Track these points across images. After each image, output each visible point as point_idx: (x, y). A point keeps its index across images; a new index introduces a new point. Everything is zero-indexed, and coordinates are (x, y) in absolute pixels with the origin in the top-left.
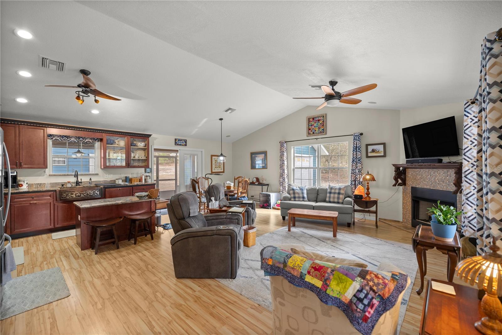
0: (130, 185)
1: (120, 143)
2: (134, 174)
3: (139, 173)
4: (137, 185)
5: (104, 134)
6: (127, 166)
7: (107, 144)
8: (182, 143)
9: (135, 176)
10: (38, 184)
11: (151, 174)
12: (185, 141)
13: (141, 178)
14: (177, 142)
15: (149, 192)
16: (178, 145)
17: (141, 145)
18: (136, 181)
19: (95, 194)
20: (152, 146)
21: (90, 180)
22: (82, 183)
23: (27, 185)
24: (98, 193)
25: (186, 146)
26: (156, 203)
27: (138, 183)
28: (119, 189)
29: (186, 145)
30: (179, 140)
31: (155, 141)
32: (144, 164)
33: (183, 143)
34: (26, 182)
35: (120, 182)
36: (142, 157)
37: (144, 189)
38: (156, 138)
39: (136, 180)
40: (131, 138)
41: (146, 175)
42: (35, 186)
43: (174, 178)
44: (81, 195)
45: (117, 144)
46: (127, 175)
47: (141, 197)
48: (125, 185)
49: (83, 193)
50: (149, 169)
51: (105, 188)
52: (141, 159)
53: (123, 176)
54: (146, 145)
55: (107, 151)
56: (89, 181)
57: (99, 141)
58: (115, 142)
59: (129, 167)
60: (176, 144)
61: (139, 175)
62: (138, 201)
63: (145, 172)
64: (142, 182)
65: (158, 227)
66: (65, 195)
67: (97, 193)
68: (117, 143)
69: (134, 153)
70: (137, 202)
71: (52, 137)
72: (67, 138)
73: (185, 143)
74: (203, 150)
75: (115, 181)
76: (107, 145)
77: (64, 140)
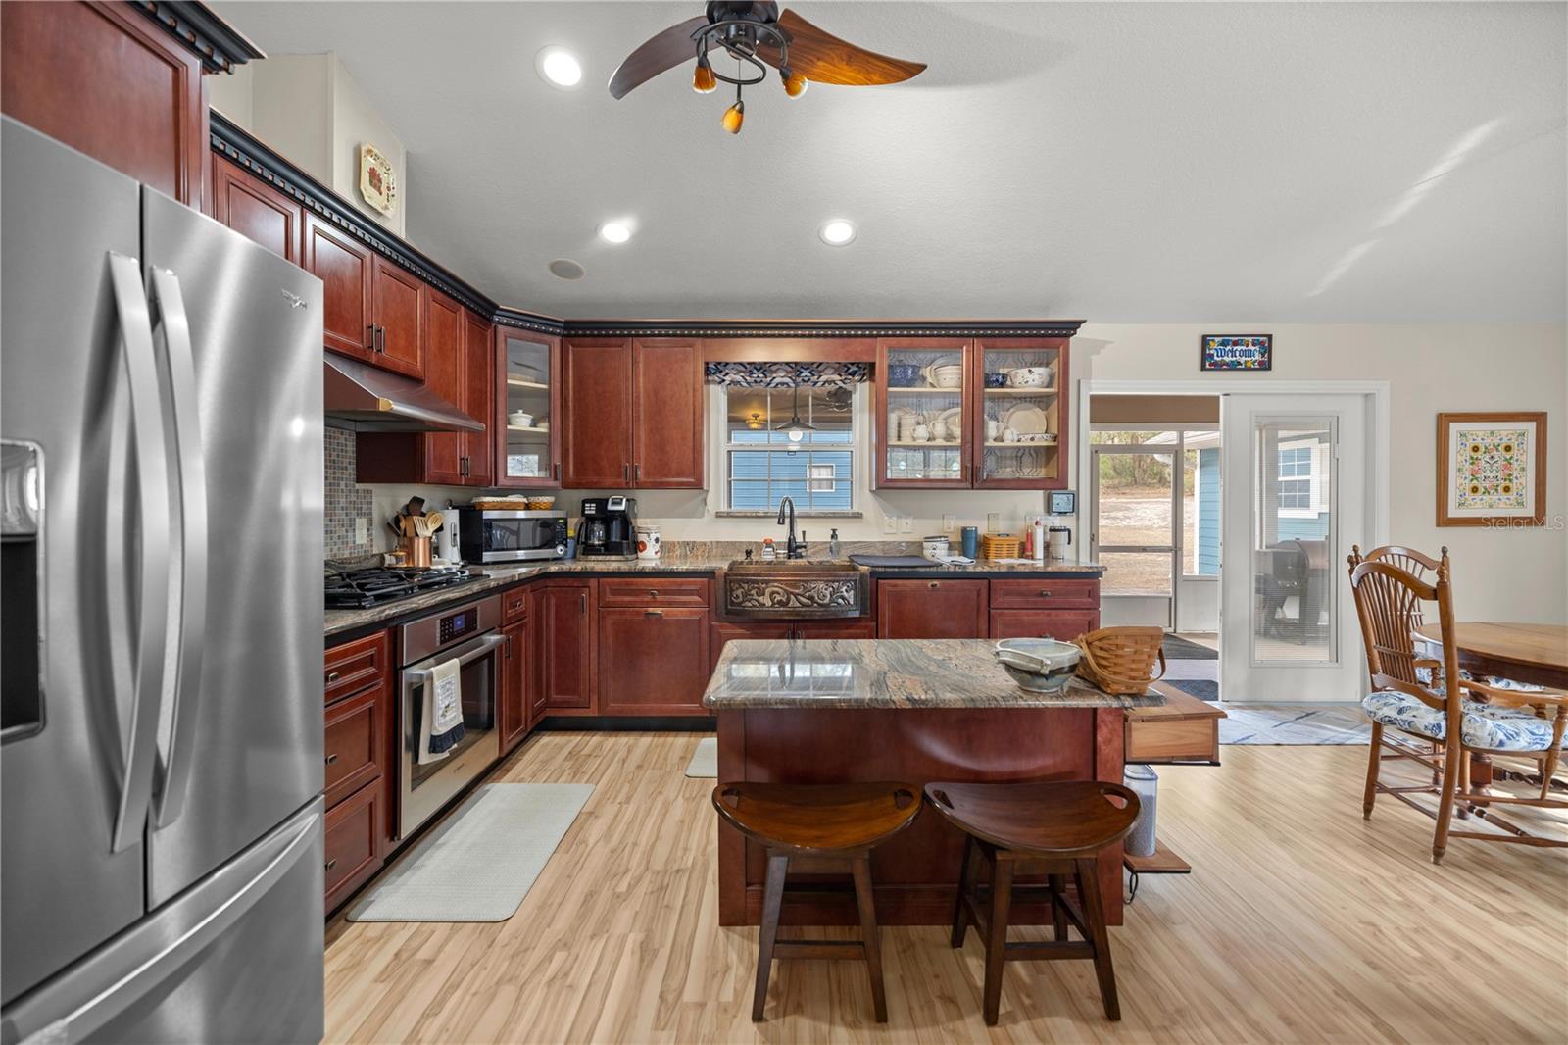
0: (979, 569)
1: (941, 378)
2: (996, 516)
3: (1022, 512)
4: (1012, 575)
5: (879, 339)
6: (969, 477)
7: (889, 386)
8: (1244, 353)
9: (1001, 526)
10: (688, 544)
11: (1075, 522)
12: (1262, 344)
13: (1030, 537)
14: (1213, 355)
15: (1089, 644)
16: (1218, 366)
17: (1030, 378)
18: (1005, 553)
19: (840, 601)
20: (1079, 382)
21: (832, 537)
22: (805, 547)
23: (657, 547)
24: (850, 596)
25: (1269, 368)
26: (1126, 719)
27: (1016, 561)
28: (930, 583)
29: (1266, 366)
30: (1224, 344)
31: (1094, 358)
32: (1041, 473)
33: (1249, 354)
34: (653, 536)
35: (941, 555)
36: (1032, 439)
37: (1041, 595)
38: (1103, 344)
39: (1005, 548)
40: (986, 347)
41: (1049, 525)
42: (678, 553)
43: (1169, 543)
44: (788, 600)
45: (931, 384)
46: (970, 524)
47: (1029, 672)
48: (958, 569)
49: (797, 591)
50: (1065, 497)
51: (877, 575)
52: (1030, 447)
53: (953, 525)
54: (1051, 378)
55: (893, 418)
56: (829, 540)
57: (864, 375)
58: (924, 379)
59: (976, 485)
60: (1208, 363)
61: (1021, 525)
62: (1012, 703)
63: (1049, 510)
64: (1032, 558)
65: (1134, 872)
66: (739, 592)
67: (845, 594)
68: (930, 380)
69: (997, 419)
70: (1003, 705)
71: (723, 374)
72: (762, 376)
73: (1263, 353)
74: (1383, 390)
75: (921, 545)
76: (890, 389)
77: (755, 382)
